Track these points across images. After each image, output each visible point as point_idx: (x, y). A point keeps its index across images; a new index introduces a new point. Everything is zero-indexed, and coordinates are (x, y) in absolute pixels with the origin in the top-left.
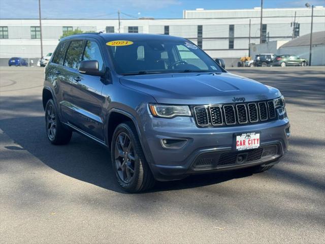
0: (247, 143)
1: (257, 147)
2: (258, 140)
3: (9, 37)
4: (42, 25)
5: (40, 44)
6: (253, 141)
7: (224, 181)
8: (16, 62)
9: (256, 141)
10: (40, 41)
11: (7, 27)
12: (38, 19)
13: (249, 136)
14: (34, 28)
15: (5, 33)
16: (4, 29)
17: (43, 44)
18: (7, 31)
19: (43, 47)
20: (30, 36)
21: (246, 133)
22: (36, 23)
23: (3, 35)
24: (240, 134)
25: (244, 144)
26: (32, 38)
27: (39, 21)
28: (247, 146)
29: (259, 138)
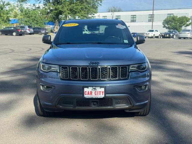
0: (93, 94)
1: (102, 97)
2: (103, 92)
3: (136, 21)
4: (154, 14)
5: (152, 25)
6: (99, 93)
7: (106, 118)
8: (134, 35)
9: (101, 93)
10: (152, 23)
11: (135, 15)
12: (152, 10)
13: (95, 89)
14: (151, 16)
15: (134, 19)
16: (134, 17)
17: (153, 25)
18: (135, 18)
19: (153, 26)
20: (148, 20)
21: (92, 86)
22: (151, 12)
23: (133, 20)
24: (87, 87)
25: (91, 94)
26: (149, 21)
27: (152, 11)
28: (94, 96)
29: (104, 91)
